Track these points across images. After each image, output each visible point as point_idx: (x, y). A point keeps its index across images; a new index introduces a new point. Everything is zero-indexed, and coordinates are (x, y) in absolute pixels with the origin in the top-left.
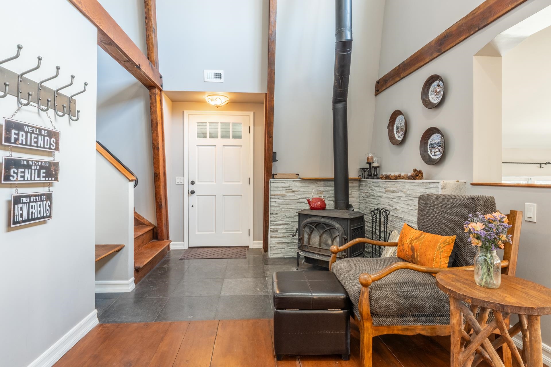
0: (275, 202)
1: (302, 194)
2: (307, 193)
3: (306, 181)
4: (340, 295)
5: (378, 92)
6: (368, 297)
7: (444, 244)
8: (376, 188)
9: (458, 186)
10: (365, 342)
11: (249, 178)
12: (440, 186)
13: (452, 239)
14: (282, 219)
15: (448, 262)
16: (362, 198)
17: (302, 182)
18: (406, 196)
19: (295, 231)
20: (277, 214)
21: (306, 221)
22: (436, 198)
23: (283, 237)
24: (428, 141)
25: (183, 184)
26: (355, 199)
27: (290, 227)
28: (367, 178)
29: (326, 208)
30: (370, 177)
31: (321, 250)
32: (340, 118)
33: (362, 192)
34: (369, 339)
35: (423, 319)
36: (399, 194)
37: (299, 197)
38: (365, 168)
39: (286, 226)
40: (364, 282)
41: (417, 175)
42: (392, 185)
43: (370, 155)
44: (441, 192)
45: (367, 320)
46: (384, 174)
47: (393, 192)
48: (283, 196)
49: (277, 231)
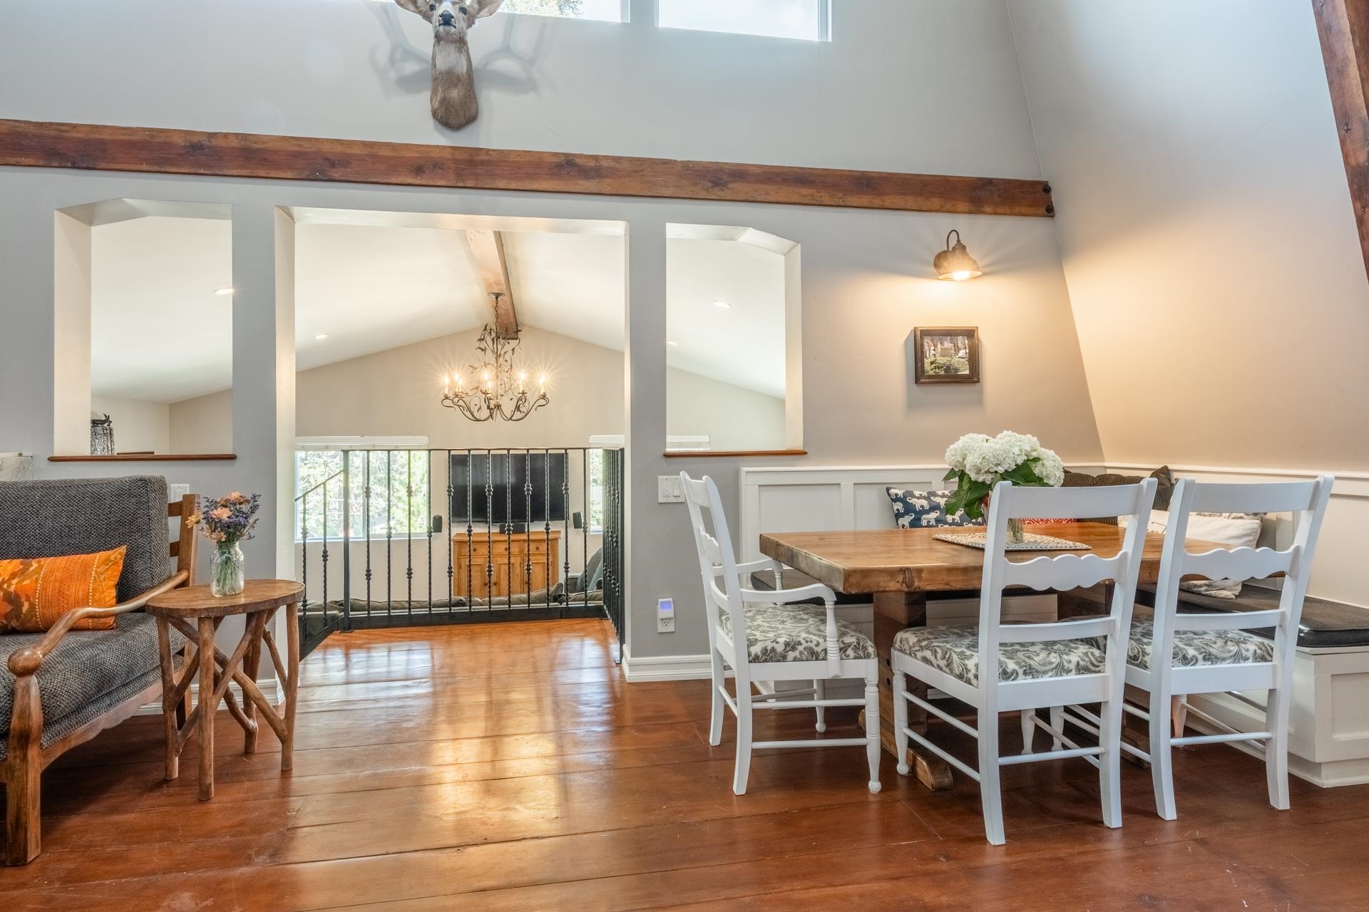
7: (106, 565)
9: (21, 463)
13: (120, 554)
15: (115, 594)
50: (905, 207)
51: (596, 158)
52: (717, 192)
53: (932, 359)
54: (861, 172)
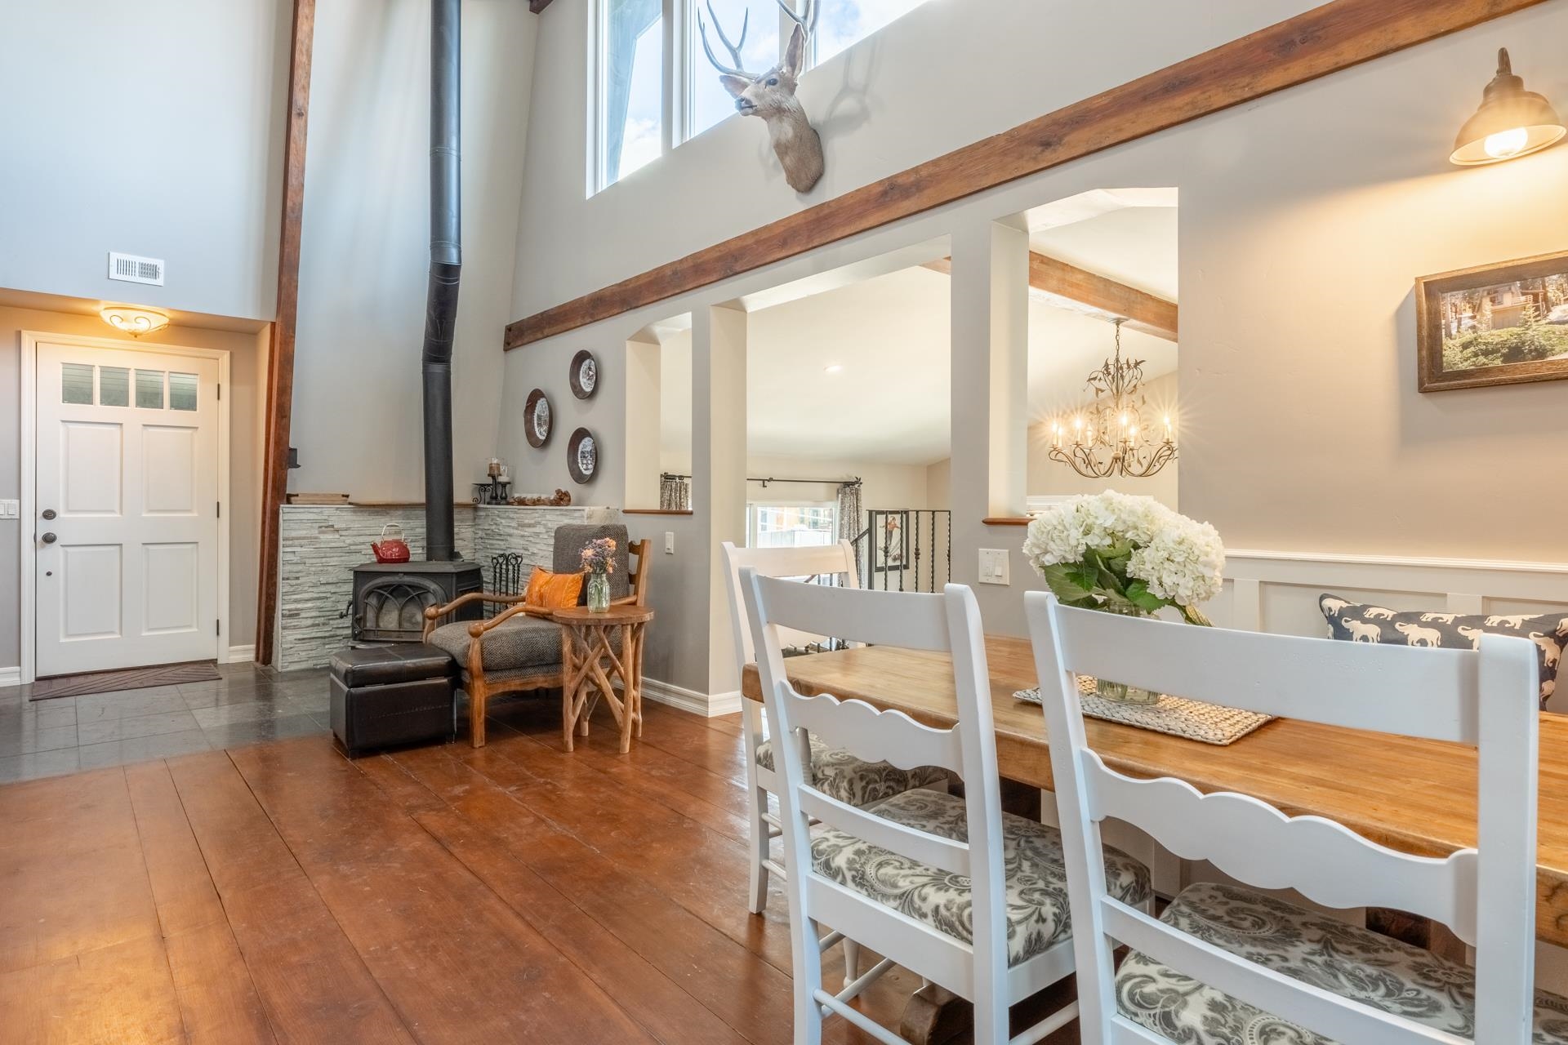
0: (292, 555)
1: (356, 536)
2: (368, 532)
3: (365, 509)
4: (442, 660)
5: (509, 345)
6: (479, 649)
7: (573, 583)
8: (503, 521)
9: (608, 514)
10: (475, 705)
11: (218, 503)
12: (585, 514)
13: (580, 576)
14: (311, 589)
15: (576, 603)
16: (480, 541)
17: (355, 512)
18: (547, 532)
19: (345, 607)
20: (297, 578)
21: (371, 584)
22: (573, 529)
23: (313, 625)
24: (578, 447)
25: (18, 518)
26: (466, 543)
27: (328, 604)
28: (488, 504)
29: (410, 559)
30: (494, 502)
31: (403, 633)
32: (437, 391)
33: (479, 529)
34: (480, 700)
35: (545, 669)
36: (537, 530)
37: (348, 542)
38: (485, 485)
39: (318, 603)
40: (473, 630)
41: (562, 499)
42: (528, 515)
43: (495, 461)
44: (586, 523)
45: (478, 677)
46: (516, 495)
47: (530, 526)
48: (313, 540)
49: (298, 614)
50: (1392, 45)
51: (916, 170)
52: (1050, 156)
53: (1469, 336)
54: (1289, 21)
